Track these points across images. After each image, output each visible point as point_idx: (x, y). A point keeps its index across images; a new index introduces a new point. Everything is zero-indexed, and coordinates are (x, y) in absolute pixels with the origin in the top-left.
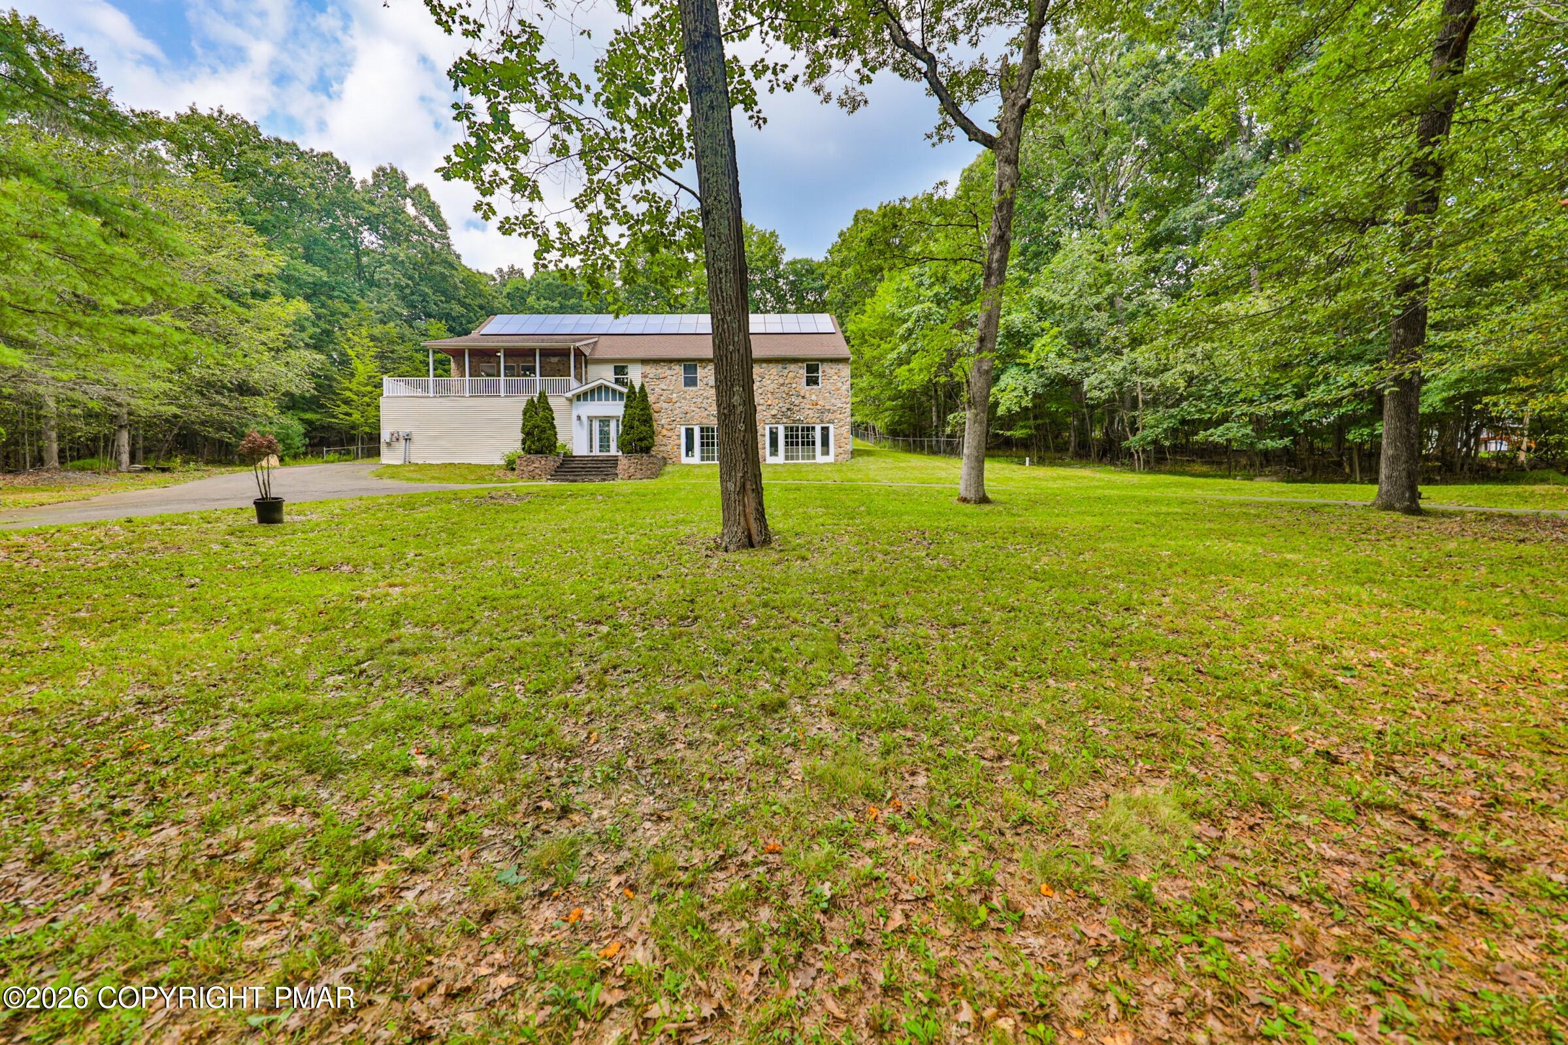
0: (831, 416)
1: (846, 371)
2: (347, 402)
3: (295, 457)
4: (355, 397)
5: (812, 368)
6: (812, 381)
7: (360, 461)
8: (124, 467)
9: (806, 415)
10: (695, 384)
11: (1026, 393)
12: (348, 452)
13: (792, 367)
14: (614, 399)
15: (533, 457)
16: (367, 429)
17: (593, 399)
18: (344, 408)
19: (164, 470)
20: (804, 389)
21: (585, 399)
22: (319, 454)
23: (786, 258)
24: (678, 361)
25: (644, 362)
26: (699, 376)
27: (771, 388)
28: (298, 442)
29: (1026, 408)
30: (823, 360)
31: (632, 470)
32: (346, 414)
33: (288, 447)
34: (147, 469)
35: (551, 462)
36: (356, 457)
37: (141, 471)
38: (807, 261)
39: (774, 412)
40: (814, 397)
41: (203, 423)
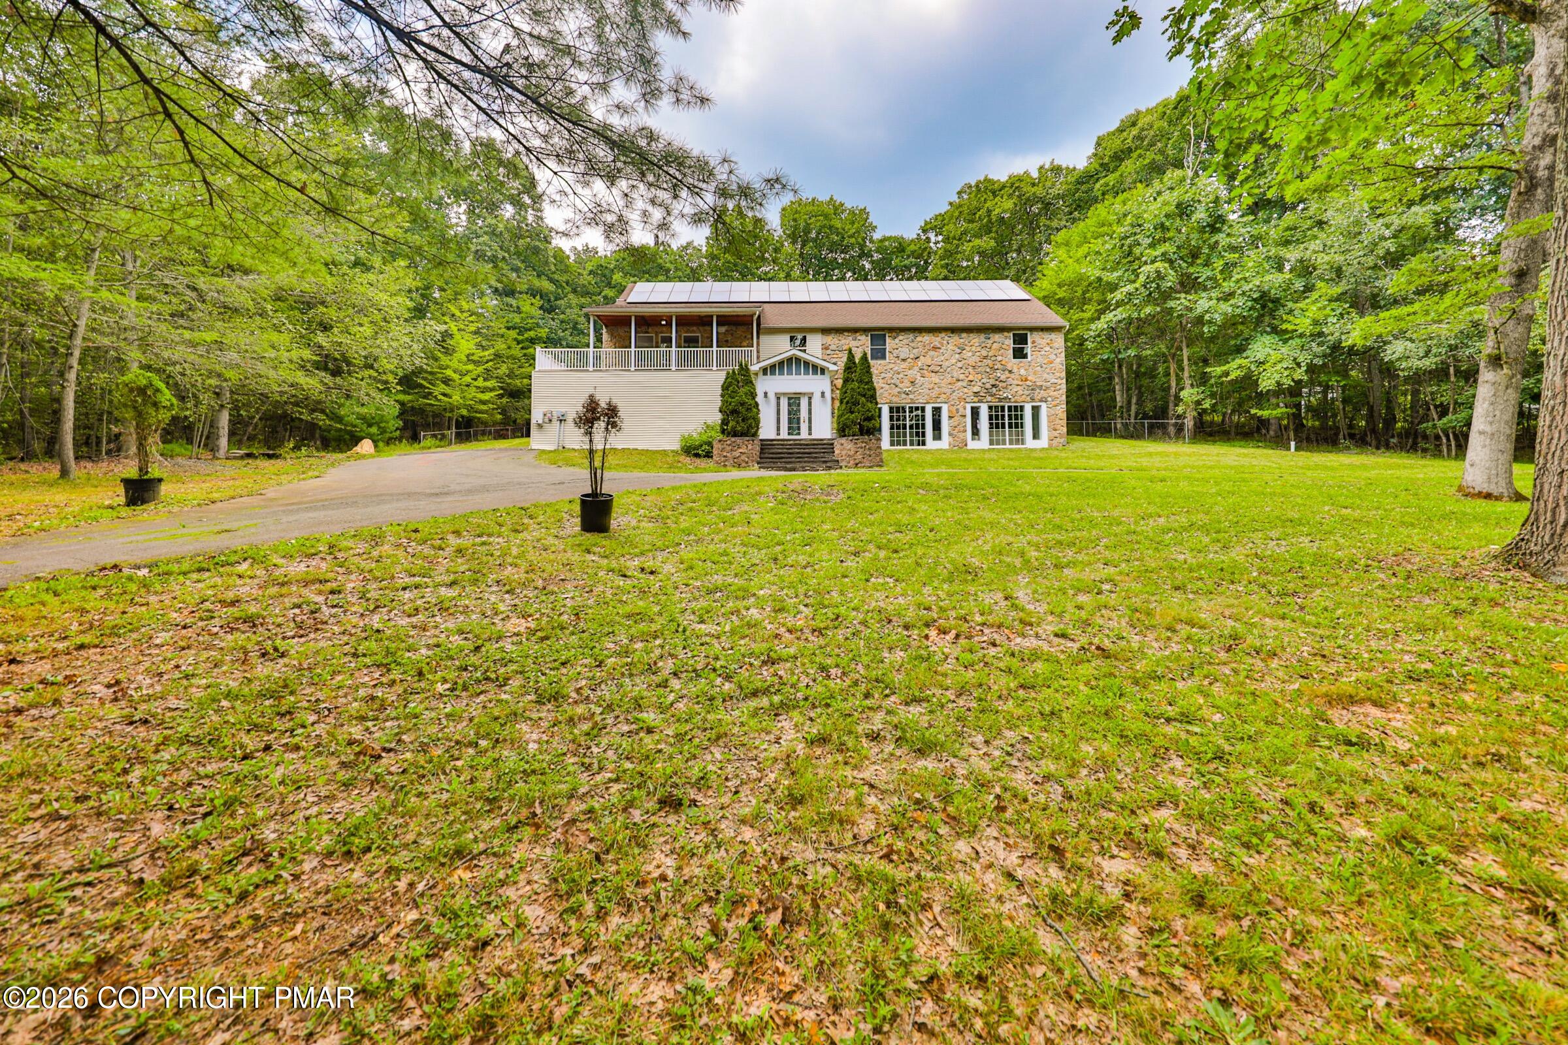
0: (1043, 393)
1: (1059, 340)
2: (447, 381)
3: (388, 442)
4: (456, 376)
5: (1021, 338)
6: (1019, 354)
7: (454, 447)
8: (222, 453)
9: (1015, 393)
10: (884, 357)
11: (1299, 365)
12: (443, 437)
13: (997, 337)
14: (807, 373)
15: (738, 440)
16: (464, 412)
17: (782, 373)
18: (442, 387)
19: (270, 457)
20: (1013, 363)
21: (773, 373)
22: (415, 438)
23: (877, 236)
24: (865, 330)
25: (826, 331)
26: (888, 348)
27: (972, 361)
28: (394, 424)
29: (1300, 381)
30: (1033, 329)
31: (859, 456)
32: (444, 395)
33: (383, 431)
34: (249, 455)
35: (749, 448)
36: (450, 444)
37: (242, 458)
38: (896, 239)
39: (976, 389)
40: (1023, 372)
41: (296, 404)
